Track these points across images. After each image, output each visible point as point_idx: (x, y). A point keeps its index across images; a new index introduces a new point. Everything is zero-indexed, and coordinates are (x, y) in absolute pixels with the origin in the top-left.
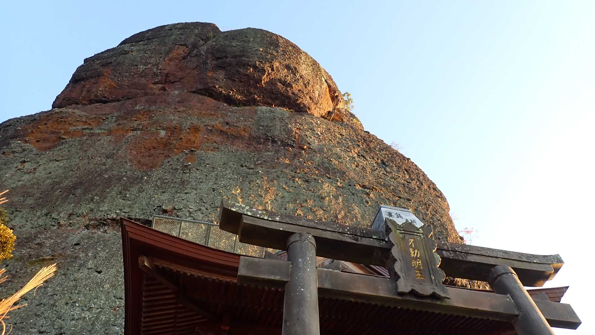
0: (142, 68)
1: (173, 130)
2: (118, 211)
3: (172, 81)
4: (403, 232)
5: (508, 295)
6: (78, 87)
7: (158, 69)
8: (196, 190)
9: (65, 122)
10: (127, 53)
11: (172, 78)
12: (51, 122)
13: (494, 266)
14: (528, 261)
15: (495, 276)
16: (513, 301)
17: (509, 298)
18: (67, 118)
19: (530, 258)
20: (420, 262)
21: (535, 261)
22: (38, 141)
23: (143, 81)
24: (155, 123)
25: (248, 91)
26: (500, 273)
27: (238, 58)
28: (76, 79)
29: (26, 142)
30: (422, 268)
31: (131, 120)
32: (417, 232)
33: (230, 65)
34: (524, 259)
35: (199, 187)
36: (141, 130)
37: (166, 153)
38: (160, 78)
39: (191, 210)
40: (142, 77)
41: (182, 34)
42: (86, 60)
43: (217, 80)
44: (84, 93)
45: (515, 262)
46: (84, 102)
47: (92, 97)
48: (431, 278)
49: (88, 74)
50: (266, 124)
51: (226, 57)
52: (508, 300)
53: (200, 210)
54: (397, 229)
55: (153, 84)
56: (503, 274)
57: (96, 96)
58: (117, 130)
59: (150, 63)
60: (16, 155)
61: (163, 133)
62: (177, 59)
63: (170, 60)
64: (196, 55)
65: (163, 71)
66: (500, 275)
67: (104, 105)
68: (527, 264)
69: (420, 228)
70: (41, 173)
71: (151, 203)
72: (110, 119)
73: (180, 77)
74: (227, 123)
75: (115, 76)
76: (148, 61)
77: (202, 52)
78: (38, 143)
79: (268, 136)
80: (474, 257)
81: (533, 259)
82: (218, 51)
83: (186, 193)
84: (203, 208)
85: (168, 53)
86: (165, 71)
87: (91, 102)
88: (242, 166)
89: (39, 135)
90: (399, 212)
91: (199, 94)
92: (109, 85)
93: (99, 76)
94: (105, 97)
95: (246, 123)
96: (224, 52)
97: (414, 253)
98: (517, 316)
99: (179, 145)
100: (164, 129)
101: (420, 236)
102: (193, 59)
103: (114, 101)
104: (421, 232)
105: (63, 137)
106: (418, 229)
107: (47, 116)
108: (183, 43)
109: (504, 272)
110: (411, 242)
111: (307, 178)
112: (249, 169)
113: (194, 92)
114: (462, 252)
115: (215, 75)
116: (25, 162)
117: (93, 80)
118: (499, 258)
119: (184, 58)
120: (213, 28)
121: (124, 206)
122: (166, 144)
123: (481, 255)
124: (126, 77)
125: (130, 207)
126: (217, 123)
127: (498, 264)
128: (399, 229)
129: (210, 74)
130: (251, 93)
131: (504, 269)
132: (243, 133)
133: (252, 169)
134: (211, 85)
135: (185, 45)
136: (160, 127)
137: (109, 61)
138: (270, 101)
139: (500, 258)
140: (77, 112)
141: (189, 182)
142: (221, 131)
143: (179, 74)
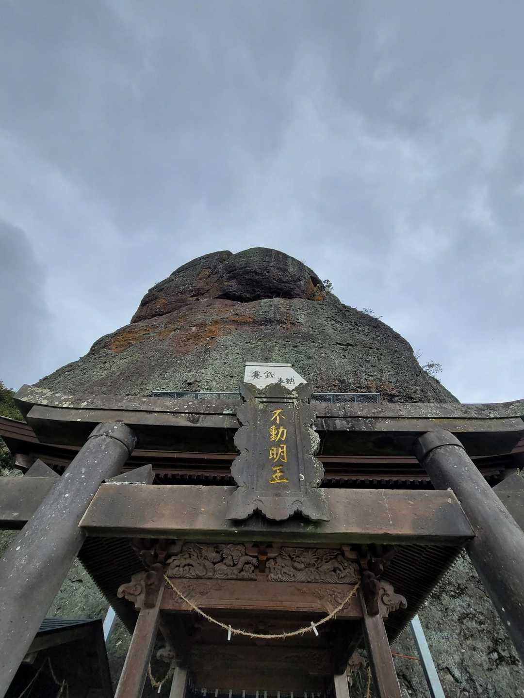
0: (182, 288)
1: (201, 325)
2: (159, 388)
3: (203, 293)
4: (265, 400)
5: (449, 490)
6: (145, 308)
7: (192, 287)
8: (212, 365)
9: (133, 332)
10: (173, 280)
11: (202, 291)
12: (125, 333)
13: (422, 434)
14: (480, 416)
15: (425, 451)
16: (459, 503)
17: (450, 496)
18: (134, 329)
19: (483, 412)
20: (285, 449)
21: (492, 416)
22: (117, 347)
23: (184, 296)
24: (188, 322)
25: (253, 290)
26: (431, 447)
27: (243, 269)
28: (144, 303)
29: (109, 349)
30: (285, 461)
31: (174, 323)
32: (288, 396)
33: (238, 274)
34: (474, 415)
35: (215, 362)
36: (180, 329)
37: (196, 342)
38: (194, 292)
39: (208, 380)
40: (183, 294)
41: (207, 261)
42: (149, 290)
43: (231, 286)
44: (149, 311)
45: (457, 422)
46: (149, 317)
47: (154, 313)
48: (299, 478)
49: (150, 298)
50: (264, 310)
51: (236, 270)
52: (450, 500)
53: (214, 379)
54: (255, 397)
55: (190, 297)
56: (437, 447)
57: (156, 312)
58: (164, 332)
59: (187, 284)
60: (102, 358)
61: (194, 329)
62: (204, 278)
63: (200, 279)
64: (216, 273)
65: (195, 288)
66: (431, 450)
67: (161, 317)
68: (480, 422)
69: (293, 390)
70: (114, 369)
71: (181, 379)
72: (161, 325)
73: (207, 289)
74: (237, 315)
75: (166, 297)
76: (186, 283)
77: (220, 270)
78: (117, 349)
79: (266, 319)
80: (388, 422)
81: (486, 412)
82: (230, 267)
83: (206, 369)
84: (217, 378)
85: (198, 275)
86: (197, 287)
87: (153, 316)
88: (247, 343)
89: (117, 343)
90: (270, 369)
91: (220, 298)
92: (163, 303)
93: (156, 298)
94: (161, 312)
95: (250, 312)
96: (234, 267)
97: (277, 434)
98: (472, 538)
99: (204, 335)
100: (194, 326)
101: (293, 403)
102: (214, 276)
103: (167, 313)
104: (294, 397)
105: (131, 342)
106: (290, 392)
107: (124, 330)
108: (207, 267)
109: (439, 444)
110: (276, 415)
111: (296, 345)
112: (252, 344)
113: (217, 298)
114: (367, 418)
115: (229, 284)
116: (105, 362)
117: (153, 302)
118: (429, 418)
119: (209, 276)
120: (228, 253)
121: (163, 384)
122: (196, 336)
123: (399, 418)
124: (173, 296)
125: (167, 384)
126: (229, 315)
127: (430, 429)
128: (258, 396)
129: (226, 284)
130: (256, 291)
131: (440, 439)
132: (248, 320)
133: (254, 344)
134: (227, 291)
135: (209, 268)
136: (192, 325)
137: (162, 287)
138: (270, 294)
139: (431, 418)
140: (141, 324)
141: (208, 360)
142: (233, 321)
143: (206, 288)
